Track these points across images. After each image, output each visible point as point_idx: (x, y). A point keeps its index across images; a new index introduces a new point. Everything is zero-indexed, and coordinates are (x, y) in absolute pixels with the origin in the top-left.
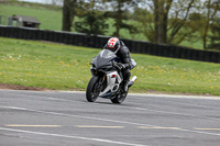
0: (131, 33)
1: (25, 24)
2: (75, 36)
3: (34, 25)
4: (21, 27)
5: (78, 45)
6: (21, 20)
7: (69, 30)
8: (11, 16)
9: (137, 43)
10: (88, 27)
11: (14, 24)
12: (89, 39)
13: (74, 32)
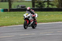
0: (52, 6)
1: (22, 7)
2: (36, 9)
3: (24, 7)
4: (20, 8)
5: (37, 11)
6: (20, 6)
7: (34, 7)
8: (17, 5)
9: (54, 8)
10: (40, 6)
11: (19, 8)
12: (40, 9)
13: (36, 8)
